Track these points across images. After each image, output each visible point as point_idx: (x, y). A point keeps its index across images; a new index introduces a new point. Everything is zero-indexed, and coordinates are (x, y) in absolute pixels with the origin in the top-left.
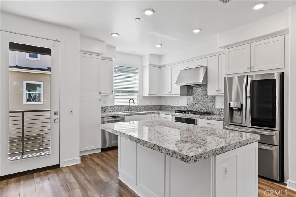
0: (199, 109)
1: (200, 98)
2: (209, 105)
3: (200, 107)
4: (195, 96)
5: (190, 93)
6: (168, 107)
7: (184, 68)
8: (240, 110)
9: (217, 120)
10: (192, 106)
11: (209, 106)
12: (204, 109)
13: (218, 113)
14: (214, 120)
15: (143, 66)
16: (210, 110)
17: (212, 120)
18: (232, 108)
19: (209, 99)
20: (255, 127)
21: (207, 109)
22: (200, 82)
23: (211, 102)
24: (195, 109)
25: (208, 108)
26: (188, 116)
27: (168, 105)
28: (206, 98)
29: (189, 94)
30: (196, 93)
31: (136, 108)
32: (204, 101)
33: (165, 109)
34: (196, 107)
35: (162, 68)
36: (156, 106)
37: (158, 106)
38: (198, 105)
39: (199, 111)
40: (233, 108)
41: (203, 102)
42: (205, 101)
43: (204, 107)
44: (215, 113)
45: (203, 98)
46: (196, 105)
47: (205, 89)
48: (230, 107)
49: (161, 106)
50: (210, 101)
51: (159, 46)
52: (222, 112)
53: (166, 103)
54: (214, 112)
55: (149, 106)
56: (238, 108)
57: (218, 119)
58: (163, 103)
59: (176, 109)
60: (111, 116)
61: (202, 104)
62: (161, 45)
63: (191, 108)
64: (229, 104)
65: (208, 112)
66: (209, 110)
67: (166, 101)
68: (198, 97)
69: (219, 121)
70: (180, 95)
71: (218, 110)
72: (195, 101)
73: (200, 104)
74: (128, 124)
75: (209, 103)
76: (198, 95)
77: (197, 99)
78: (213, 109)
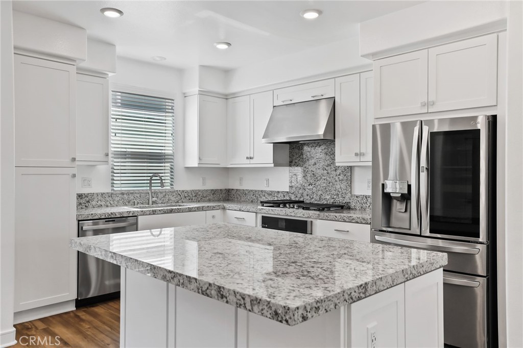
0: (318, 198)
1: (318, 171)
2: (338, 187)
3: (320, 192)
4: (307, 166)
5: (297, 161)
6: (245, 193)
7: (283, 102)
8: (405, 198)
9: (357, 222)
10: (301, 191)
11: (340, 190)
12: (328, 197)
13: (358, 206)
14: (351, 222)
15: (184, 94)
17: (345, 221)
18: (389, 193)
19: (339, 175)
20: (439, 236)
21: (335, 197)
22: (319, 135)
23: (342, 180)
24: (308, 197)
25: (338, 195)
26: (293, 214)
27: (245, 189)
28: (333, 172)
29: (294, 162)
30: (310, 161)
31: (167, 196)
32: (328, 179)
33: (237, 198)
34: (310, 192)
35: (230, 100)
36: (216, 190)
37: (221, 190)
38: (314, 189)
39: (316, 202)
40: (392, 195)
41: (326, 181)
42: (330, 178)
43: (328, 193)
44: (352, 205)
45: (325, 172)
46: (311, 187)
47: (330, 150)
48: (385, 191)
49: (229, 191)
50: (341, 177)
51: (225, 47)
52: (368, 203)
53: (241, 184)
54: (349, 204)
55: (199, 191)
56: (402, 195)
57: (359, 221)
58: (235, 185)
59: (263, 197)
60: (103, 217)
61: (325, 185)
62: (229, 44)
63: (299, 195)
64: (383, 185)
65: (337, 204)
66: (340, 200)
67: (241, 179)
68: (314, 170)
69: (361, 223)
70: (273, 165)
71: (359, 199)
72: (309, 178)
73: (319, 187)
74: (147, 236)
75: (338, 183)
76: (314, 165)
77: (313, 174)
78: (347, 197)
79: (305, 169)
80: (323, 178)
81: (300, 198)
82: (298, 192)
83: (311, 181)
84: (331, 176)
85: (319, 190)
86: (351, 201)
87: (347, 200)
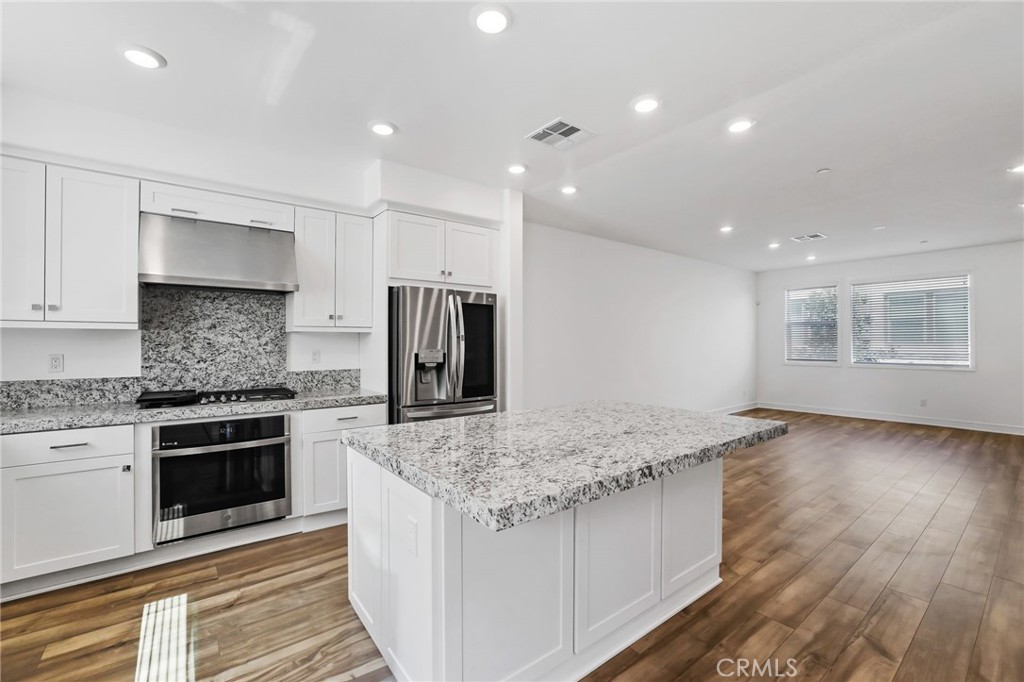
0: (221, 383)
1: (221, 338)
3: (225, 373)
4: (194, 330)
8: (440, 368)
9: (370, 403)
10: (176, 374)
11: (267, 367)
12: (243, 379)
13: (299, 386)
14: (360, 404)
16: (269, 380)
17: (352, 405)
19: (266, 344)
23: (272, 352)
24: (197, 383)
25: (263, 374)
28: (252, 341)
29: (155, 323)
30: (201, 322)
32: (243, 351)
34: (201, 374)
38: (213, 367)
39: (215, 390)
40: (425, 364)
41: (237, 355)
42: (247, 349)
43: (243, 373)
45: (236, 339)
46: (202, 365)
47: (246, 306)
48: (420, 361)
50: (269, 348)
54: (284, 386)
56: (438, 364)
57: (371, 401)
61: (236, 360)
63: (171, 382)
64: (417, 356)
66: (267, 381)
68: (211, 336)
69: (375, 403)
70: (136, 327)
71: (301, 377)
72: (198, 352)
73: (222, 364)
76: (210, 328)
77: (209, 344)
78: (280, 376)
79: (187, 335)
80: (233, 349)
81: (176, 385)
82: (169, 376)
83: (204, 356)
84: (250, 346)
85: (222, 370)
86: (287, 381)
87: (280, 379)
